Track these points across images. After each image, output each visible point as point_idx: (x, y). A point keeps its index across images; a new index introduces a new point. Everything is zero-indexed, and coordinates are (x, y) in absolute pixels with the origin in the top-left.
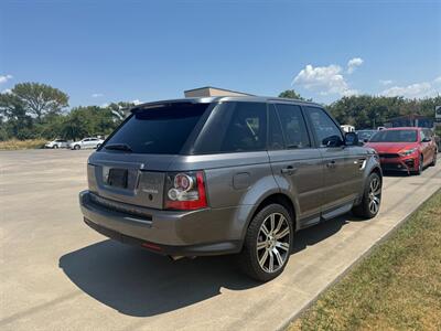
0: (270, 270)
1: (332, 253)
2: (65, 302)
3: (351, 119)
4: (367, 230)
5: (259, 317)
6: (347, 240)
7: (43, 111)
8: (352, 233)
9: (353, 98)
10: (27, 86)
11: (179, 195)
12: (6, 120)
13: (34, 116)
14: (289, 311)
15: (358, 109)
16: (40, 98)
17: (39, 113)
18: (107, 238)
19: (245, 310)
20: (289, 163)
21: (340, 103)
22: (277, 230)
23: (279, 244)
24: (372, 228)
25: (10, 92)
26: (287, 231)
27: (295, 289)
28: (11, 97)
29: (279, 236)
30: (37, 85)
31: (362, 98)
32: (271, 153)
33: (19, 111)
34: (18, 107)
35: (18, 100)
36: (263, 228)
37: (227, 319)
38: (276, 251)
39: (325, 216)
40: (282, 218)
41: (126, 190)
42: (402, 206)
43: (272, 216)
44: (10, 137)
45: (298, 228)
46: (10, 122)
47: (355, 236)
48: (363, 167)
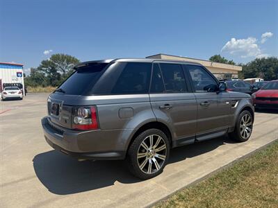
0: (149, 172)
1: (201, 164)
2: (24, 182)
3: (261, 74)
4: (236, 150)
5: (128, 202)
6: (217, 156)
7: (66, 70)
8: (223, 151)
9: (263, 59)
10: (58, 55)
11: (81, 121)
12: (46, 75)
13: (61, 73)
14: (149, 200)
15: (266, 67)
16: (65, 62)
17: (64, 71)
18: (53, 149)
19: (122, 197)
20: (167, 102)
21: (253, 63)
22: (155, 146)
23: (157, 155)
24: (240, 149)
25: (49, 60)
26: (163, 147)
27: (162, 186)
28: (50, 62)
29: (158, 150)
30: (63, 55)
31: (270, 60)
32: (152, 95)
33: (53, 70)
34: (53, 68)
35: (53, 64)
36: (143, 144)
37: (108, 201)
38: (154, 160)
39: (199, 139)
40: (160, 138)
41: (57, 117)
42: (272, 134)
43: (151, 137)
44: (48, 85)
45: (175, 145)
46: (49, 77)
47: (224, 153)
48: (235, 106)
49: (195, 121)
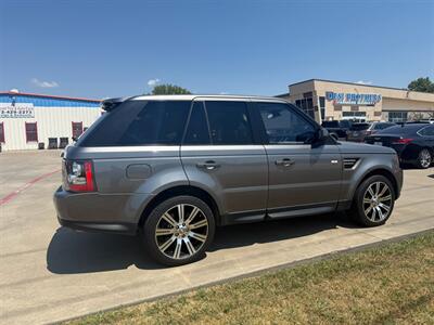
20: (211, 159)
23: (192, 234)
29: (193, 226)
32: (184, 148)
36: (166, 217)
38: (187, 240)
39: (271, 215)
43: (181, 207)
47: (321, 242)
48: (354, 168)
49: (266, 188)
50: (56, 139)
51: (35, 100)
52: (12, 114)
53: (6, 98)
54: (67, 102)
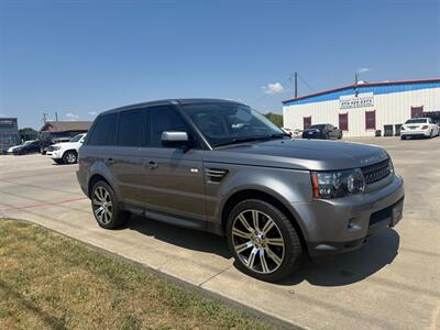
26: (110, 203)
36: (97, 193)
39: (147, 214)
43: (101, 189)
50: (391, 126)
51: (375, 88)
52: (356, 104)
53: (351, 90)
54: (406, 86)
